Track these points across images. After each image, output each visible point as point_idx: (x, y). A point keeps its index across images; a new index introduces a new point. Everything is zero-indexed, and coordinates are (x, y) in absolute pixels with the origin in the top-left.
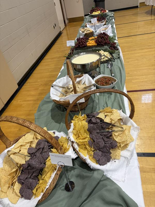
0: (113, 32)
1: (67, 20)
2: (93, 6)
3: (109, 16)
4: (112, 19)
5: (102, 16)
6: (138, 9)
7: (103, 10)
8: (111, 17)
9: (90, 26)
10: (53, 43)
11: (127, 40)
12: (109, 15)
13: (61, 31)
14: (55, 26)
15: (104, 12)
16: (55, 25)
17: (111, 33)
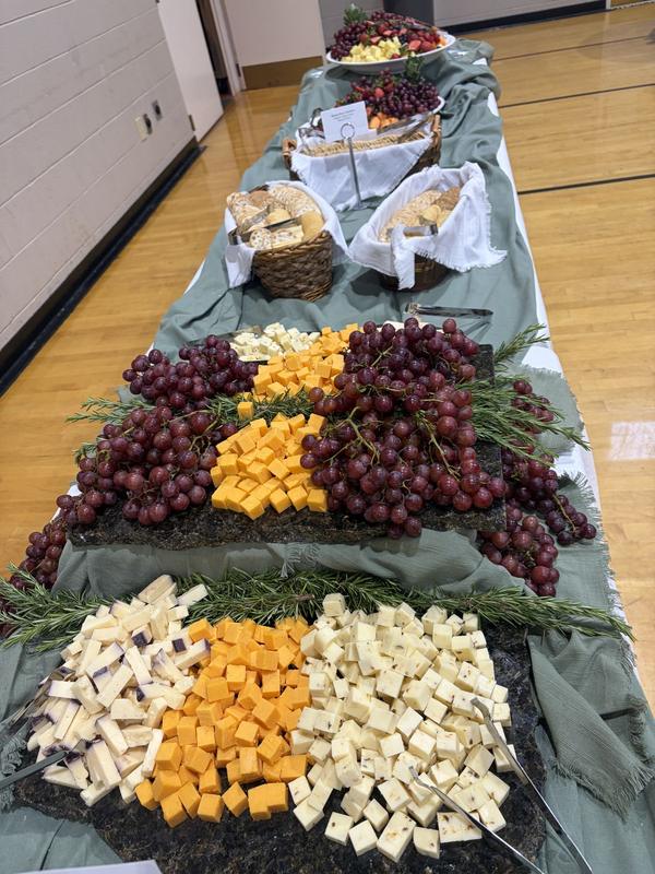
0: (503, 231)
1: (239, 75)
2: (353, 7)
3: (457, 77)
4: (482, 97)
5: (412, 78)
6: (603, 19)
7: (416, 30)
8: (472, 80)
9: (313, 164)
10: (140, 218)
11: (566, 210)
12: (456, 70)
13: (194, 138)
14: (152, 117)
15: (427, 44)
16: (158, 111)
17: (486, 243)
